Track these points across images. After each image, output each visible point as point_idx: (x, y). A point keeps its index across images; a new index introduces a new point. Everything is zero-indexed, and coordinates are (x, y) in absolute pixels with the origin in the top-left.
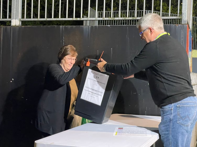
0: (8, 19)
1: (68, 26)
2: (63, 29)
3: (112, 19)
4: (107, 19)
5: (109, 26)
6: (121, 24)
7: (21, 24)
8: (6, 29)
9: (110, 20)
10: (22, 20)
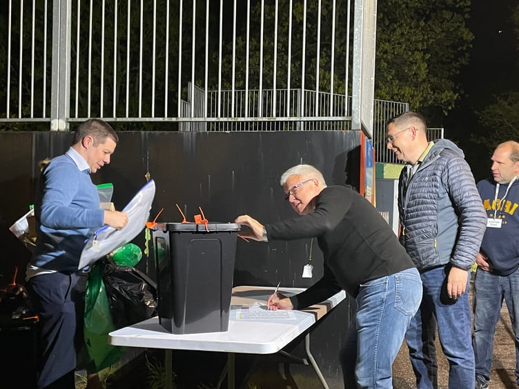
0: (44, 119)
1: (155, 132)
2: (147, 137)
3: (233, 120)
4: (224, 119)
5: (228, 132)
6: (251, 129)
7: (68, 128)
8: (41, 137)
9: (230, 122)
10: (71, 120)
